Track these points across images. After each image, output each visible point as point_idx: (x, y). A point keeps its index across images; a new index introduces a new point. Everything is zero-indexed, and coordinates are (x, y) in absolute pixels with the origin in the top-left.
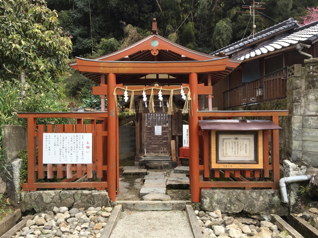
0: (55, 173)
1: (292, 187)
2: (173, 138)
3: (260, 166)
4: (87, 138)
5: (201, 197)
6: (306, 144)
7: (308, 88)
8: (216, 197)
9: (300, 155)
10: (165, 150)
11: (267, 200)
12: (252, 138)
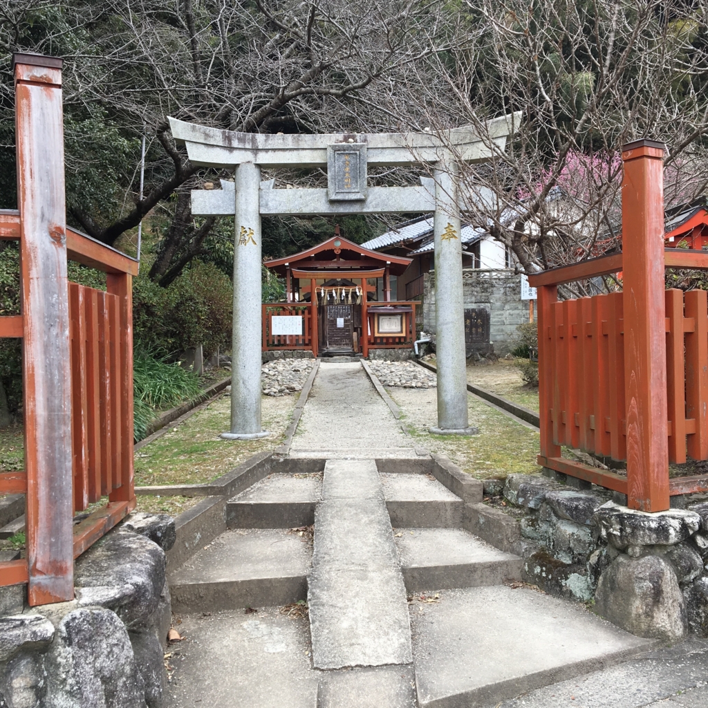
0: (279, 341)
1: (422, 346)
2: (355, 330)
3: (403, 335)
4: (299, 319)
5: (368, 353)
6: (431, 321)
7: (431, 287)
8: (377, 353)
9: (428, 328)
10: (348, 342)
11: (407, 355)
12: (399, 317)
